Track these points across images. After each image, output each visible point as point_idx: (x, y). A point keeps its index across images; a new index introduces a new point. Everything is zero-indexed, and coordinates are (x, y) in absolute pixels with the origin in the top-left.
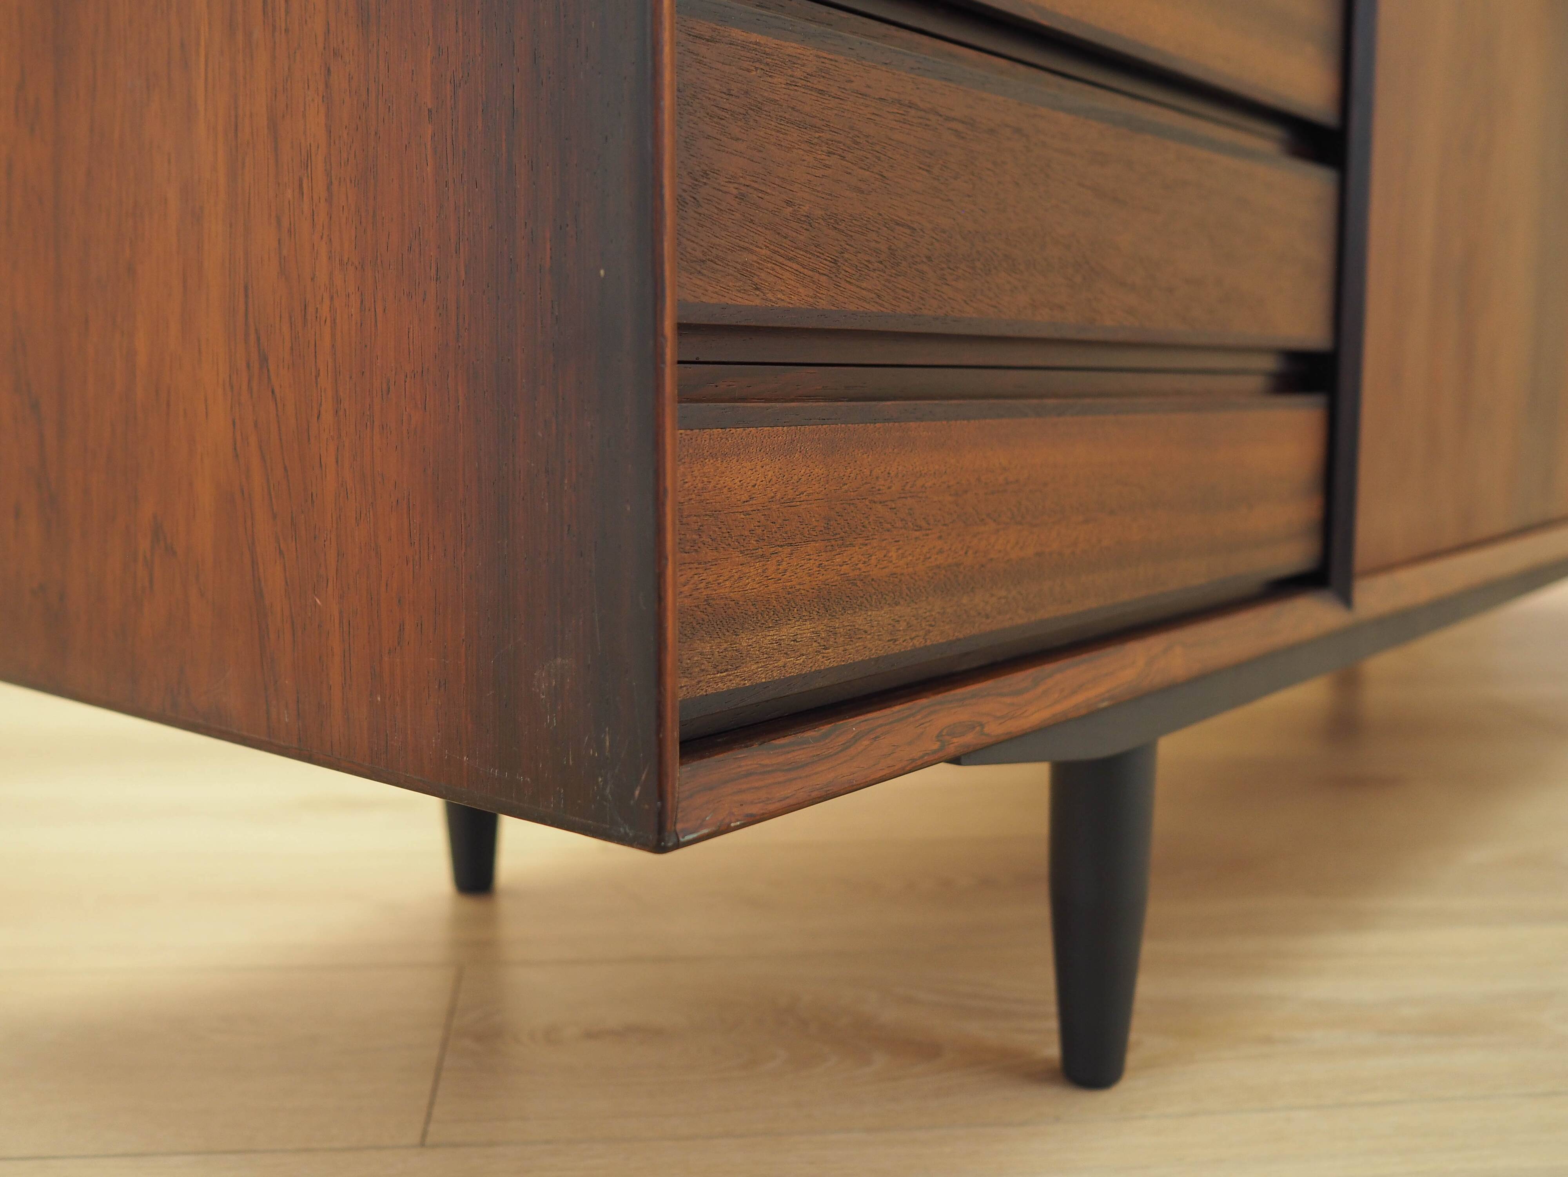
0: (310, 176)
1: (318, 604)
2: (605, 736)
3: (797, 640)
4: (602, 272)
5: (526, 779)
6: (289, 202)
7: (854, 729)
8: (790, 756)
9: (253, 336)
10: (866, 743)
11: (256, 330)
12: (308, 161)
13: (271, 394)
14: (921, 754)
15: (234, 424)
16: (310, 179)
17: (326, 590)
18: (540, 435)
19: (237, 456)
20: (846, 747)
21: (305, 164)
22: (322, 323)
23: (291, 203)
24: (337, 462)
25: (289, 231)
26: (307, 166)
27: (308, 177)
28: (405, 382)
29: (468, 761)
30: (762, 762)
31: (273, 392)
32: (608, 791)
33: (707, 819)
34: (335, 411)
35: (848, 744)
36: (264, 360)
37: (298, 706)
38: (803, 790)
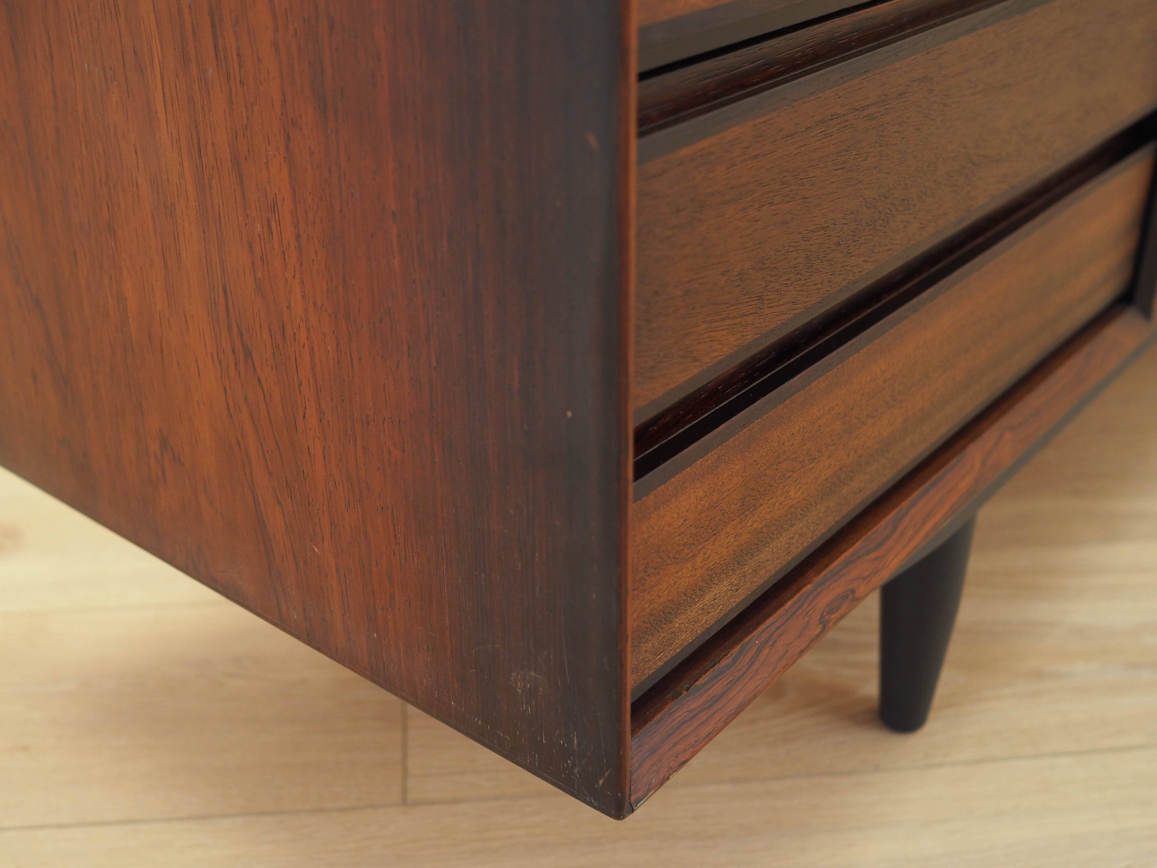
0: (277, 219)
1: (316, 552)
2: (574, 736)
3: (716, 598)
4: (569, 414)
5: (506, 736)
6: (259, 235)
7: (757, 642)
8: (710, 692)
9: (235, 330)
10: (767, 651)
11: (238, 326)
12: (274, 207)
13: (257, 381)
14: (808, 642)
15: (225, 390)
16: (278, 224)
17: (323, 545)
18: (512, 512)
19: (231, 416)
20: (752, 663)
21: (272, 209)
22: (301, 347)
23: (261, 236)
24: (325, 457)
25: (262, 258)
26: (274, 211)
27: (276, 220)
28: (384, 423)
29: (455, 705)
30: (690, 708)
31: (259, 381)
32: (576, 771)
33: (653, 781)
34: (320, 419)
35: (753, 660)
36: (248, 354)
37: (305, 613)
38: (721, 720)
